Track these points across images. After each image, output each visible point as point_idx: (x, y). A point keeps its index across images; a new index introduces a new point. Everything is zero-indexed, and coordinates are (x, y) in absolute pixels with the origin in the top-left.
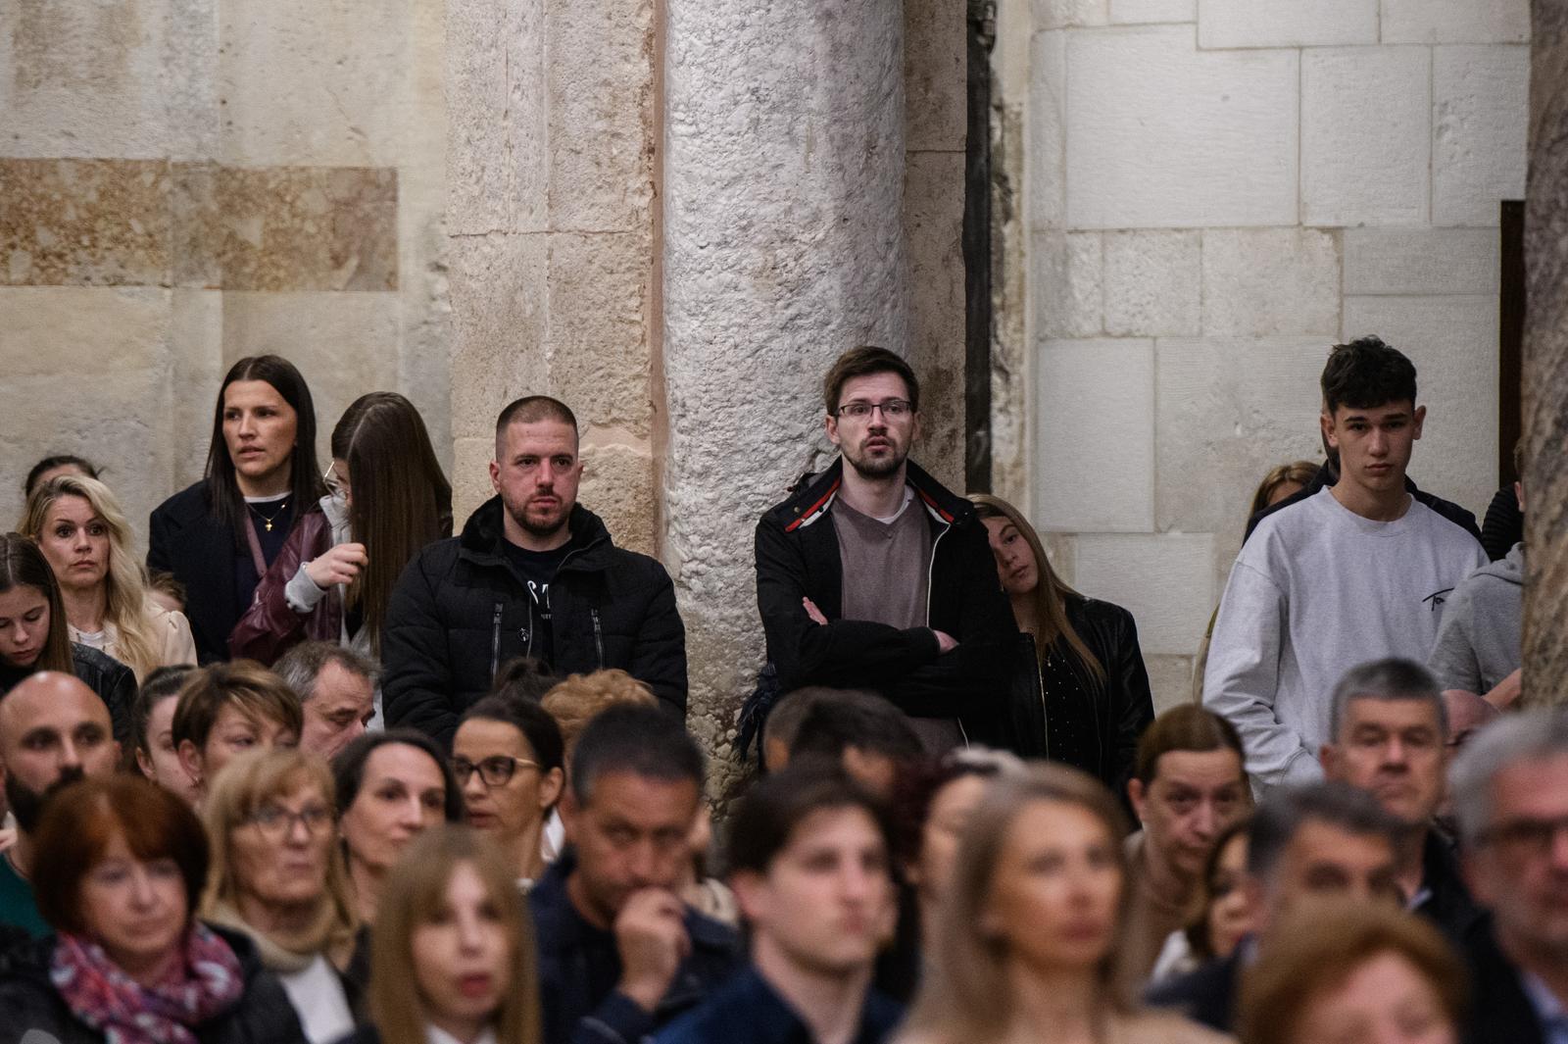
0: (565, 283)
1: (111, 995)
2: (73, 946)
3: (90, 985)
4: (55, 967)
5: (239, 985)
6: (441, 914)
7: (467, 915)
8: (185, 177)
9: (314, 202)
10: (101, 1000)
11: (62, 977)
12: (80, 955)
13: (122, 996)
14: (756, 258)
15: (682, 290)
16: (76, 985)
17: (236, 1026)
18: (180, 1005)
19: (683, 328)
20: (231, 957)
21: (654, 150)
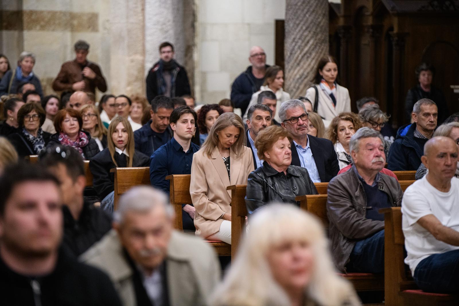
0: (129, 31)
1: (68, 142)
2: (62, 135)
3: (65, 141)
4: (59, 138)
5: (88, 141)
6: (116, 131)
7: (120, 131)
8: (64, 14)
9: (85, 18)
10: (67, 143)
11: (60, 140)
12: (64, 136)
13: (70, 143)
14: (159, 27)
15: (148, 32)
16: (63, 141)
17: (87, 147)
18: (78, 144)
19: (148, 38)
20: (86, 137)
21: (143, 10)
